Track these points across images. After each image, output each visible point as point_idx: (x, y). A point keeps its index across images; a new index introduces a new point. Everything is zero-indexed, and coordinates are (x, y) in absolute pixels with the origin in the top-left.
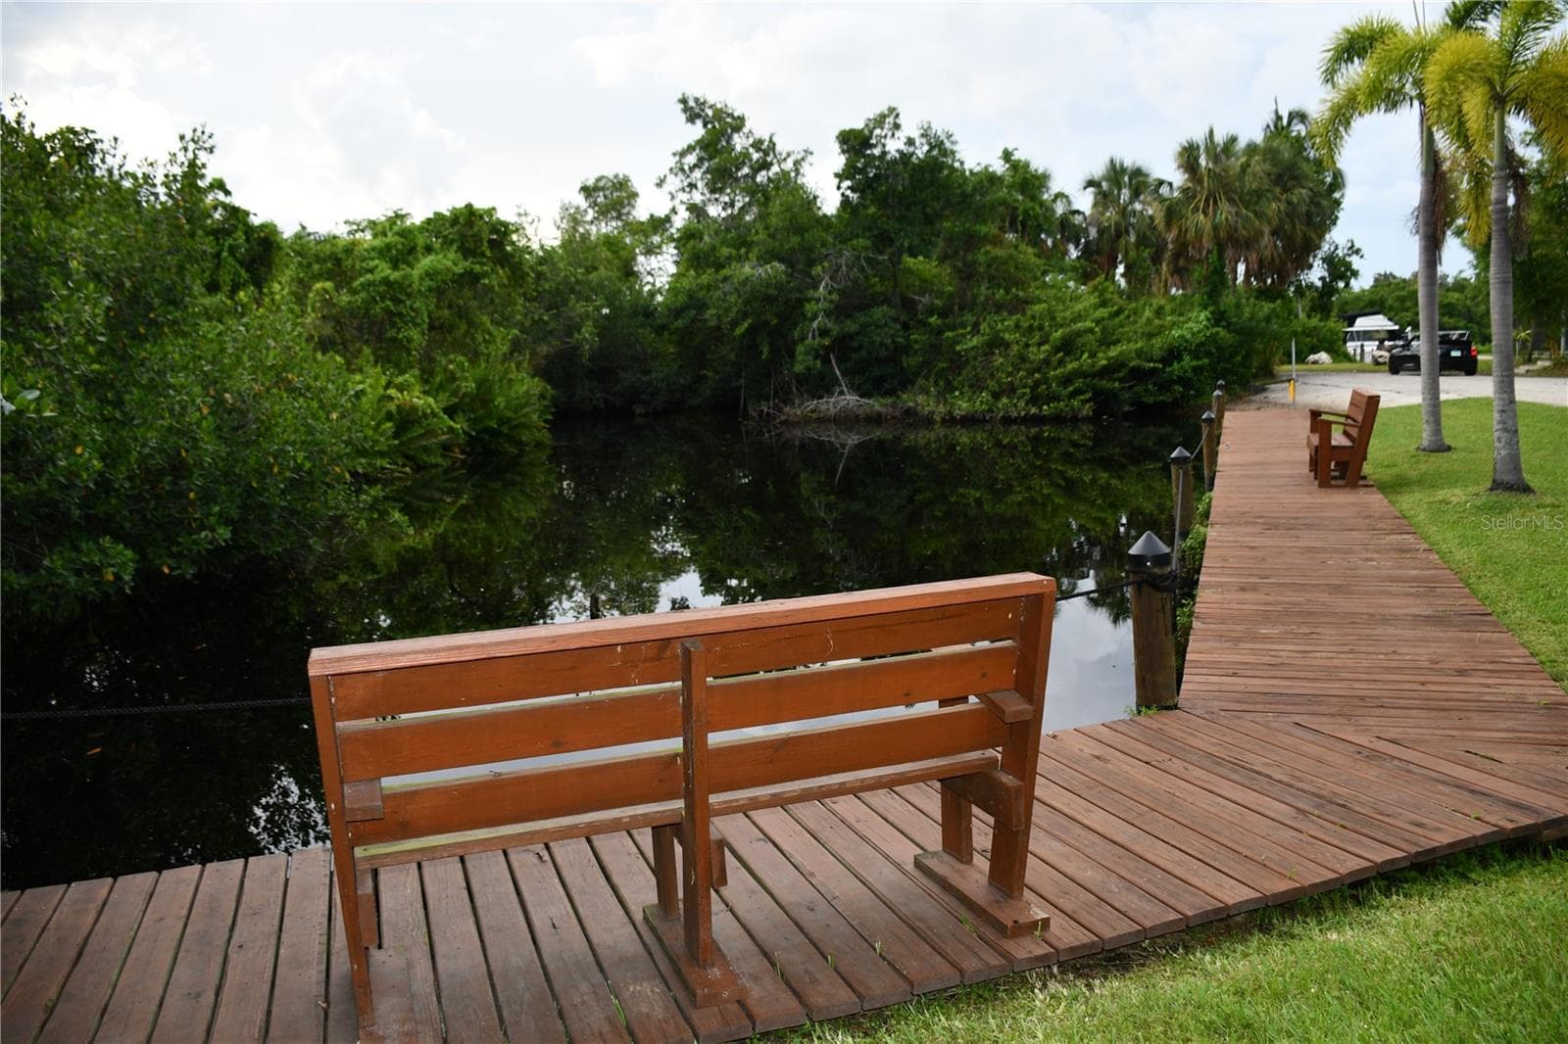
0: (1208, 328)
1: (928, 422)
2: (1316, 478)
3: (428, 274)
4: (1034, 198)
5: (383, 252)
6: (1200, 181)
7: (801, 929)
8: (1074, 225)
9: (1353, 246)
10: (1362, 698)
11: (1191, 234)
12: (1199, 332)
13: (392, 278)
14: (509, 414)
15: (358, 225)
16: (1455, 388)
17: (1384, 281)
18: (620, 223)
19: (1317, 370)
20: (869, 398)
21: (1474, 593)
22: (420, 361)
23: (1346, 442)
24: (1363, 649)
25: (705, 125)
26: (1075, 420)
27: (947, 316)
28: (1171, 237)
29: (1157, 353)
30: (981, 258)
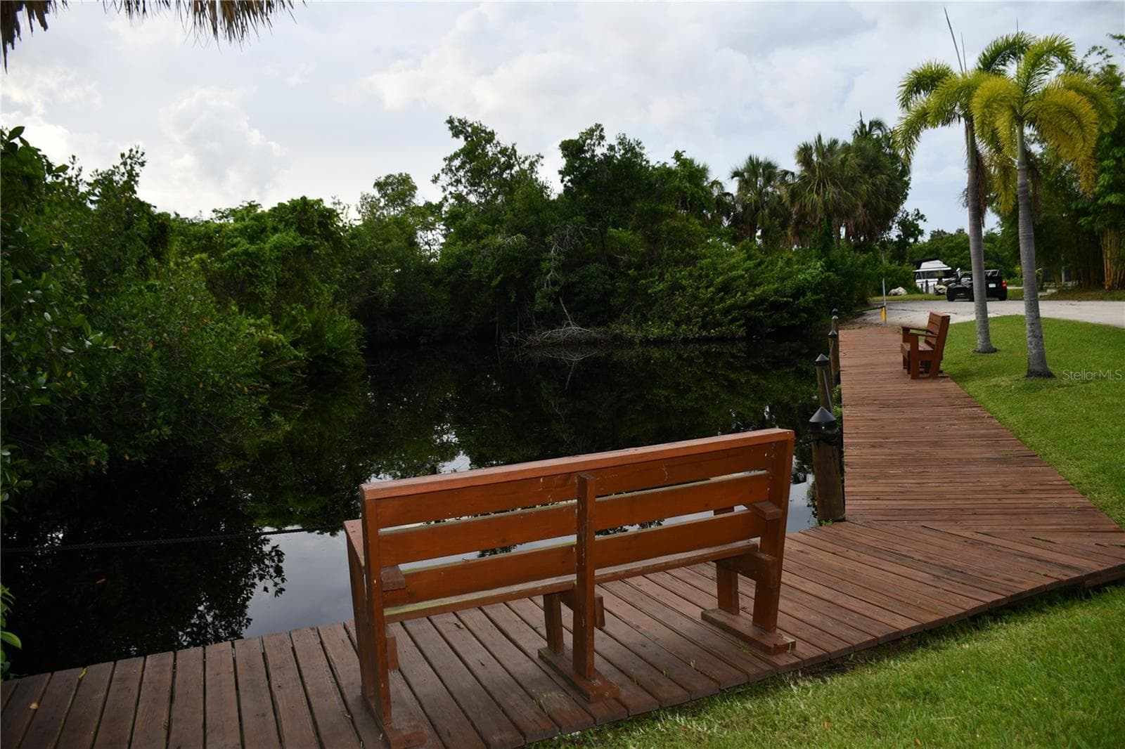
0: (823, 273)
1: (630, 343)
2: (909, 373)
3: (275, 247)
4: (698, 185)
5: (242, 232)
6: (813, 172)
7: (641, 658)
8: (726, 203)
9: (919, 213)
10: (962, 510)
11: (809, 208)
12: (817, 275)
13: (250, 250)
14: (336, 345)
15: (222, 213)
16: (996, 309)
17: (938, 236)
18: (403, 208)
19: (898, 300)
20: (588, 328)
21: (1024, 443)
22: (271, 309)
23: (928, 348)
24: (958, 480)
25: (466, 139)
26: (733, 339)
27: (640, 269)
28: (794, 210)
29: (788, 291)
30: (664, 228)
